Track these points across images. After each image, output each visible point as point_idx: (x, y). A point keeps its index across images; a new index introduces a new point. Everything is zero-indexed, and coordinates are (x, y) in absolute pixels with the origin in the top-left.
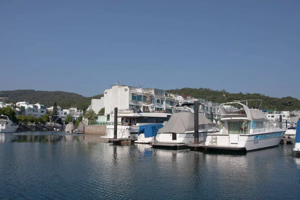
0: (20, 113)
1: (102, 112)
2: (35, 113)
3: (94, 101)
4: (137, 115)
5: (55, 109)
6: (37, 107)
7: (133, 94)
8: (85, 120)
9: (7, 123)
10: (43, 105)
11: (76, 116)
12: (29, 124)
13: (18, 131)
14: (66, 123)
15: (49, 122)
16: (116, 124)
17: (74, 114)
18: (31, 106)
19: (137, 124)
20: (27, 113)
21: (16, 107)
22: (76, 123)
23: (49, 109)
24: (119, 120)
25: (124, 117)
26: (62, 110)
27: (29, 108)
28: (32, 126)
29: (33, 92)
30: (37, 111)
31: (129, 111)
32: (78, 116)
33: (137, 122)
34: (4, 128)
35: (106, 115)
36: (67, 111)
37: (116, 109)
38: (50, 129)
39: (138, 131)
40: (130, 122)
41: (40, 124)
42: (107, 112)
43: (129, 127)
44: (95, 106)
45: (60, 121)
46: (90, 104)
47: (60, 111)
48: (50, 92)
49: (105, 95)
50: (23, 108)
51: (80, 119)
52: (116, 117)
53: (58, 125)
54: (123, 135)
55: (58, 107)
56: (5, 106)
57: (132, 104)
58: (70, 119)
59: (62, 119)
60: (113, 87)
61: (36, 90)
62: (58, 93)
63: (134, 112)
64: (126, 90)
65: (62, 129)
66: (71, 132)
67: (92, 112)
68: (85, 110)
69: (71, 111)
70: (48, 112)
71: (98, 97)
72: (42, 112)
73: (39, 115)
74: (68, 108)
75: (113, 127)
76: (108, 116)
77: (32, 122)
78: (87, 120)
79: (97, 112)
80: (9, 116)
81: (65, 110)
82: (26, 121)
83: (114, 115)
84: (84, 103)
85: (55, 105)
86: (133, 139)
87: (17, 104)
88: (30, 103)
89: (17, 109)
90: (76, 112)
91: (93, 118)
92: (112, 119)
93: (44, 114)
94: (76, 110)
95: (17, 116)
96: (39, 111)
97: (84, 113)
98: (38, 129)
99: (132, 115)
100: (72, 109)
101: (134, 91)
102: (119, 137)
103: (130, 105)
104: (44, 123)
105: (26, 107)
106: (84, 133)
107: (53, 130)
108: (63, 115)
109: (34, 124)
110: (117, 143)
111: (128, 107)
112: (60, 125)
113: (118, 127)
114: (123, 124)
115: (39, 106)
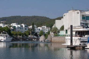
0: (13, 30)
1: (62, 28)
2: (21, 30)
3: (57, 21)
4: (85, 29)
5: (33, 27)
6: (22, 26)
7: (83, 15)
8: (52, 34)
9: (6, 36)
10: (26, 25)
11: (46, 31)
12: (19, 37)
13: (12, 41)
14: (40, 36)
15: (30, 35)
16: (72, 36)
17: (44, 30)
18: (19, 26)
19: (86, 36)
20: (17, 30)
21: (11, 26)
22: (46, 36)
23: (29, 27)
24: (74, 33)
25: (77, 31)
26: (37, 28)
27: (18, 27)
28: (20, 38)
29: (19, 17)
30: (23, 29)
31: (80, 27)
32: (47, 31)
33: (86, 35)
34: (5, 39)
35: (65, 30)
36: (40, 28)
37: (71, 26)
38: (31, 39)
39: (87, 40)
40: (81, 35)
41: (25, 36)
42: (65, 28)
43: (80, 38)
44: (58, 24)
45: (36, 35)
46: (54, 23)
47: (36, 29)
48: (30, 17)
49: (64, 17)
50: (14, 27)
51: (49, 33)
52: (72, 31)
53: (35, 37)
54: (75, 43)
55: (35, 26)
56: (5, 26)
57: (82, 22)
58: (42, 33)
59: (38, 33)
60: (69, 12)
61: (21, 16)
62: (34, 17)
63: (83, 28)
64: (78, 13)
65: (38, 39)
66: (43, 41)
67: (56, 29)
68: (51, 27)
69: (43, 28)
70: (29, 29)
71: (60, 18)
72: (26, 29)
73: (24, 31)
74: (41, 27)
75: (70, 38)
76: (67, 31)
77: (20, 35)
78: (53, 33)
79: (59, 28)
80: (7, 32)
81: (39, 28)
82: (16, 34)
83: (70, 30)
84: (50, 23)
85: (33, 25)
86: (84, 46)
87: (11, 25)
88: (19, 24)
89: (12, 28)
90: (46, 29)
91: (56, 32)
92: (69, 33)
93: (27, 30)
94: (46, 27)
95: (12, 32)
96: (24, 29)
97: (51, 29)
98: (24, 40)
99: (82, 29)
100: (43, 27)
101: (83, 14)
102: (74, 44)
103: (81, 23)
104: (27, 36)
105: (16, 26)
106: (51, 42)
107: (32, 40)
108: (38, 31)
109: (21, 37)
110: (73, 48)
111: (79, 24)
112: (37, 37)
113: (73, 38)
114: (76, 36)
115: (24, 26)
